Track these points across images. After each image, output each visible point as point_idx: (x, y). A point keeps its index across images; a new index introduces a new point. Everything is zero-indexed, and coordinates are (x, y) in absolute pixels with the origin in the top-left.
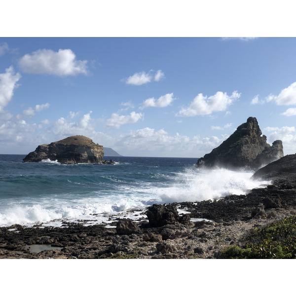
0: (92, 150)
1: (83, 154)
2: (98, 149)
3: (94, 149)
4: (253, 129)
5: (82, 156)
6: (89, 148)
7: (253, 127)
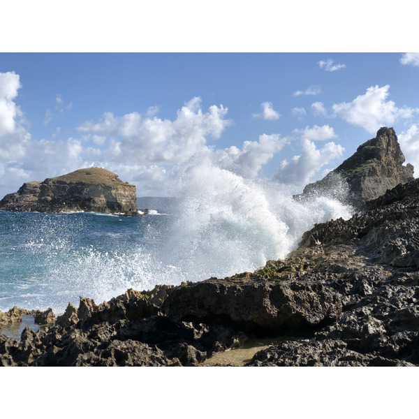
0: (113, 192)
1: (96, 199)
2: (125, 190)
3: (117, 189)
4: (387, 150)
5: (94, 202)
6: (109, 188)
7: (388, 144)
